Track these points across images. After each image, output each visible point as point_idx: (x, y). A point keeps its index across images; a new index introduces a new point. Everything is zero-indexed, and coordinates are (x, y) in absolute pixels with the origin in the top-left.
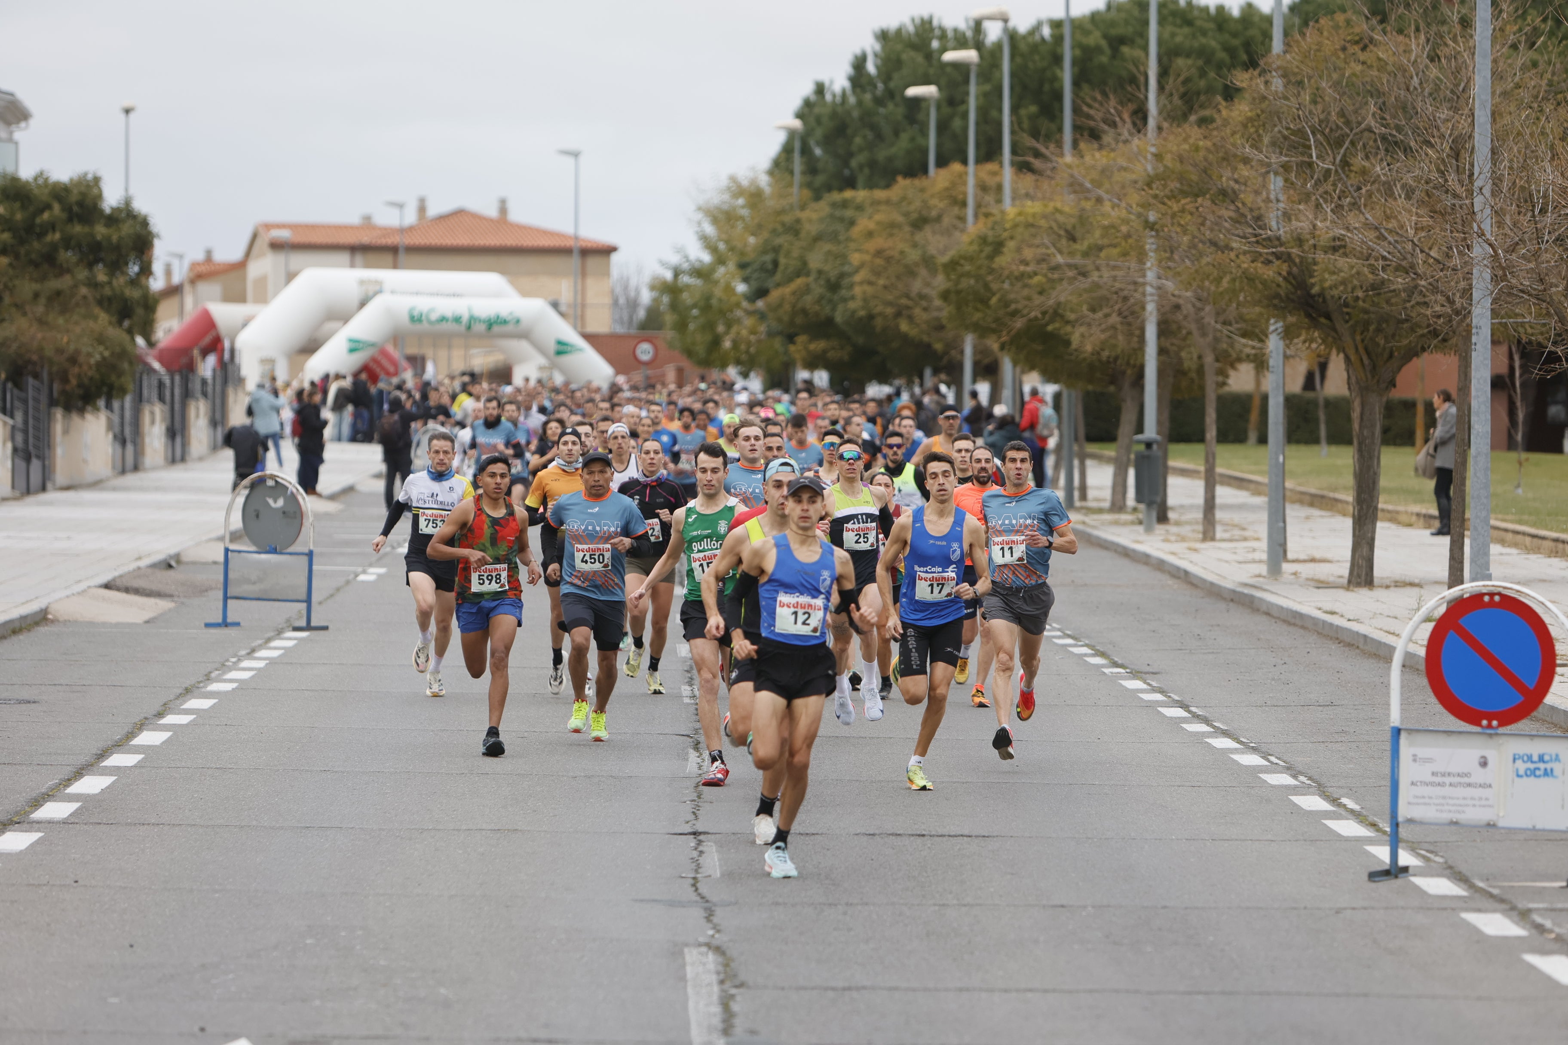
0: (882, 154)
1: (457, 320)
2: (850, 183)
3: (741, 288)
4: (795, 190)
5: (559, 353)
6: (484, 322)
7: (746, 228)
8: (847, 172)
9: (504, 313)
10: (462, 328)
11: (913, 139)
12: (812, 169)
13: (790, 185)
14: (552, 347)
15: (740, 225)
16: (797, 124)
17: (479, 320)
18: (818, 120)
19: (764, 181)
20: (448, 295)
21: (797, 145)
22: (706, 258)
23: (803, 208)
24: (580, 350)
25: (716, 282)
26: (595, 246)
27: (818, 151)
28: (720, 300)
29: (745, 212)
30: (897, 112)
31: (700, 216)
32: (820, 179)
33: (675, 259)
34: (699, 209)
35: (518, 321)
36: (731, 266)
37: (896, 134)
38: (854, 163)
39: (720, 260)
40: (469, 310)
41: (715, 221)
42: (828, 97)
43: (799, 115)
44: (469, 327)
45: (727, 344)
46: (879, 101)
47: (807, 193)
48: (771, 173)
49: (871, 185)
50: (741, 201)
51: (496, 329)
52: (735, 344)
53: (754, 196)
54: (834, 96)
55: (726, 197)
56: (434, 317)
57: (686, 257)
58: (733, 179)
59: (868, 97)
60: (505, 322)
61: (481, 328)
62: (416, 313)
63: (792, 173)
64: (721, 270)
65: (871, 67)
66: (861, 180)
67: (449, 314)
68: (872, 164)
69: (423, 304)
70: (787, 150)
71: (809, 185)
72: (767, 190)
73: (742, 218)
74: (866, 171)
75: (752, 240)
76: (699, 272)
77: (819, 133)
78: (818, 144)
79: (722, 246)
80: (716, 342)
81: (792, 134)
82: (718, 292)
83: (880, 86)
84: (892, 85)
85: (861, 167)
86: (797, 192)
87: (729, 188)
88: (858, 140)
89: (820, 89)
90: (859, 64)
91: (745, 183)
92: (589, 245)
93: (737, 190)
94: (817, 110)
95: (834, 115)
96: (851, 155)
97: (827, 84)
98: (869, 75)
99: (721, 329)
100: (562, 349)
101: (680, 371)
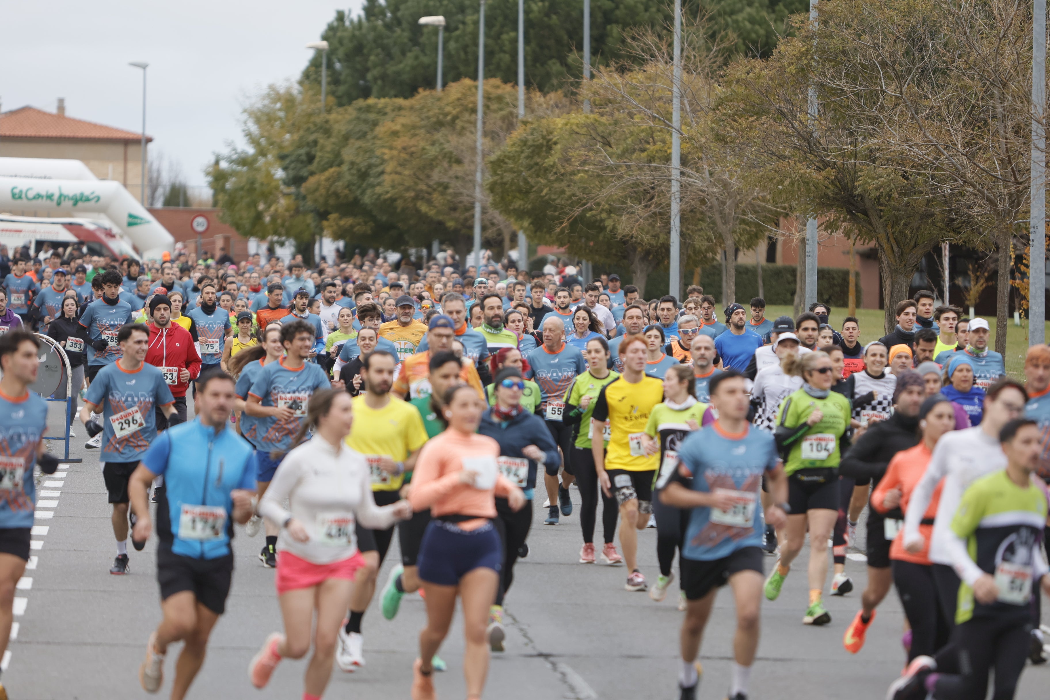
0: (392, 69)
1: (50, 197)
2: (366, 93)
3: (279, 174)
4: (322, 97)
5: (130, 224)
6: (72, 199)
7: (282, 127)
8: (362, 83)
9: (87, 193)
10: (54, 203)
11: (417, 58)
12: (335, 80)
13: (318, 93)
14: (125, 220)
15: (277, 125)
16: (324, 44)
17: (66, 197)
18: (341, 41)
19: (296, 89)
20: (41, 178)
21: (324, 61)
22: (251, 151)
23: (329, 111)
24: (148, 222)
25: (258, 170)
26: (135, 137)
27: (338, 66)
28: (262, 184)
29: (281, 114)
30: (403, 34)
31: (245, 116)
32: (342, 89)
33: (225, 151)
34: (245, 111)
35: (98, 199)
36: (270, 157)
37: (403, 53)
38: (369, 76)
39: (262, 153)
40: (60, 189)
41: (258, 121)
42: (347, 23)
43: (324, 38)
44: (59, 204)
45: (267, 219)
46: (388, 26)
47: (332, 100)
48: (301, 83)
49: (382, 95)
50: (278, 105)
51: (80, 204)
52: (274, 218)
53: (289, 101)
54: (352, 22)
55: (267, 102)
56: (31, 194)
57: (235, 149)
58: (272, 87)
59: (379, 23)
60: (88, 199)
61: (68, 204)
62: (16, 191)
63: (318, 82)
64: (261, 161)
66: (375, 89)
67: (43, 193)
68: (383, 77)
69: (22, 184)
70: (315, 64)
71: (333, 93)
72: (299, 98)
73: (277, 119)
74: (380, 82)
75: (288, 136)
76: (243, 161)
77: (341, 52)
78: (339, 61)
79: (263, 141)
80: (259, 216)
81: (319, 52)
82: (260, 178)
83: (389, 15)
84: (399, 14)
85: (375, 79)
86: (323, 99)
87: (268, 96)
88: (372, 58)
89: (341, 17)
91: (282, 91)
92: (131, 136)
94: (339, 34)
95: (353, 37)
96: (367, 70)
97: (346, 13)
98: (380, 6)
99: (261, 207)
100: (133, 221)
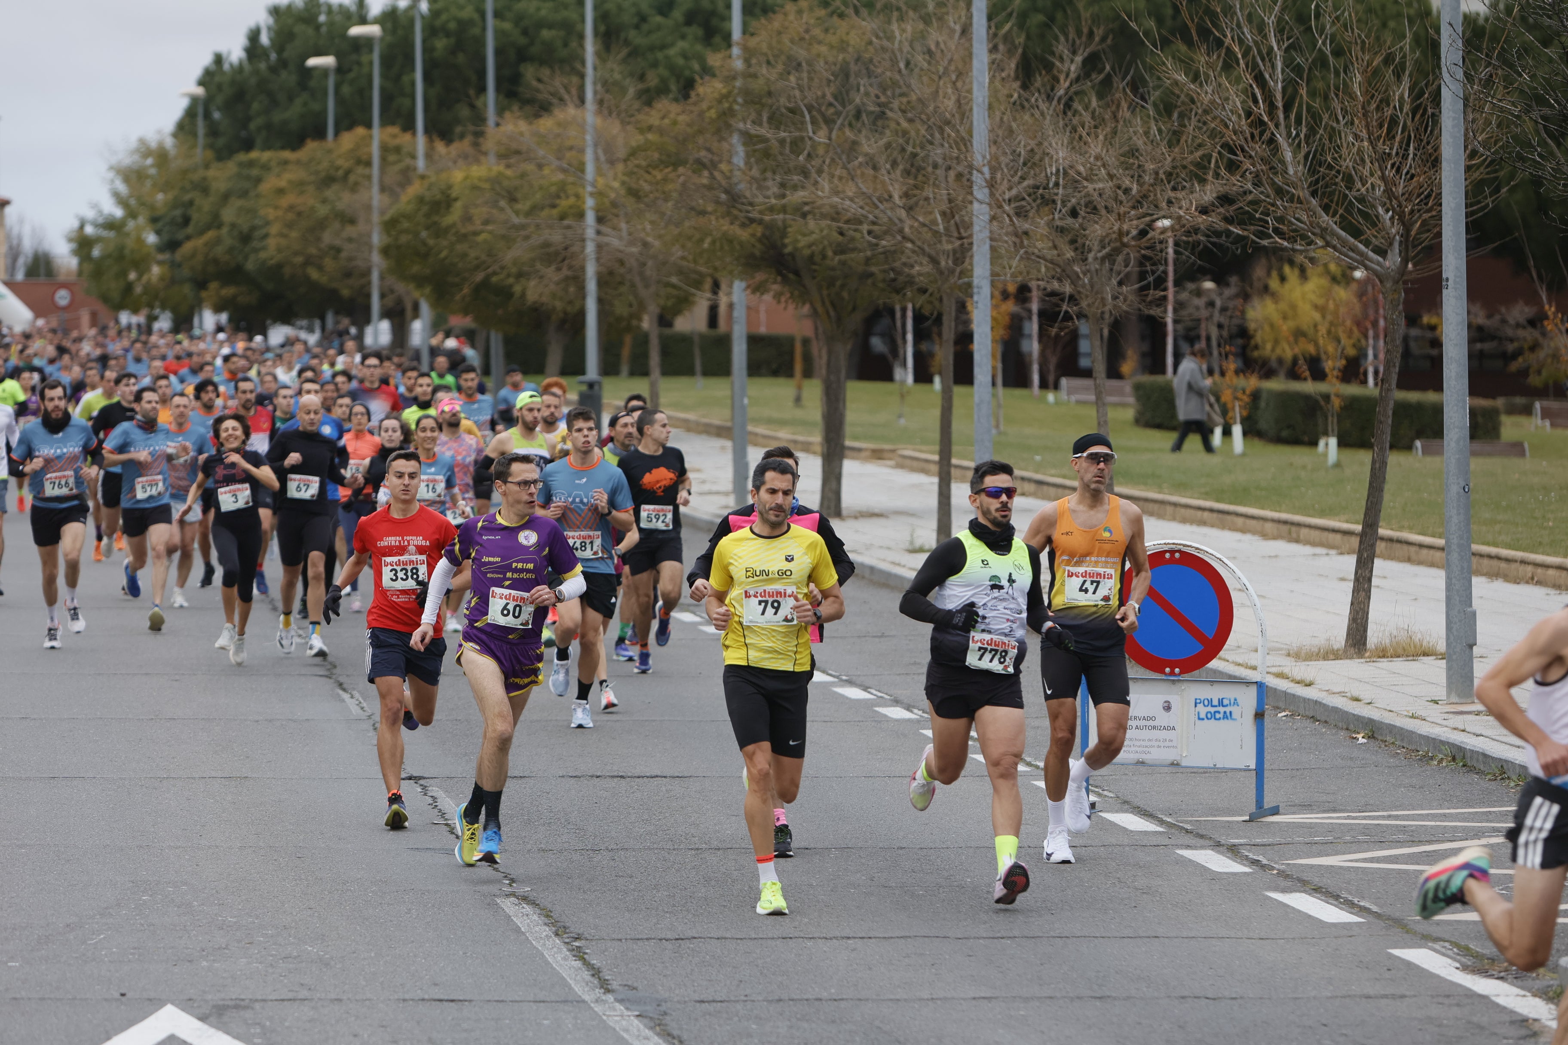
0: (277, 117)
2: (248, 145)
3: (151, 238)
4: (199, 150)
7: (154, 186)
8: (243, 134)
11: (305, 104)
12: (213, 131)
13: (194, 146)
15: (148, 183)
16: (200, 91)
18: (220, 87)
19: (169, 142)
21: (200, 110)
22: (119, 213)
23: (207, 166)
24: (3, 296)
25: (127, 235)
27: (217, 115)
28: (132, 251)
29: (153, 171)
30: (288, 78)
31: (111, 175)
32: (221, 142)
33: (90, 214)
34: (111, 168)
36: (141, 220)
37: (291, 99)
38: (252, 126)
39: (131, 214)
41: (127, 179)
42: (226, 67)
43: (201, 83)
45: (138, 290)
46: (273, 70)
47: (210, 154)
48: (175, 135)
49: (267, 147)
50: (149, 161)
52: (146, 289)
53: (161, 156)
54: (231, 65)
55: (136, 157)
57: (100, 212)
58: (142, 141)
59: (263, 66)
63: (194, 135)
64: (131, 224)
65: (265, 39)
66: (259, 141)
68: (269, 126)
70: (190, 114)
71: (210, 146)
72: (172, 152)
73: (147, 177)
74: (264, 133)
75: (160, 197)
76: (111, 225)
77: (219, 100)
78: (219, 109)
79: (133, 202)
80: (130, 287)
81: (194, 100)
82: (130, 243)
83: (273, 56)
84: (286, 55)
85: (259, 129)
86: (200, 153)
87: (137, 150)
88: (255, 106)
89: (218, 59)
90: (254, 36)
91: (153, 145)
93: (144, 149)
94: (217, 79)
95: (234, 82)
96: (249, 119)
97: (224, 56)
98: (262, 47)
99: (132, 276)
101: (94, 316)
